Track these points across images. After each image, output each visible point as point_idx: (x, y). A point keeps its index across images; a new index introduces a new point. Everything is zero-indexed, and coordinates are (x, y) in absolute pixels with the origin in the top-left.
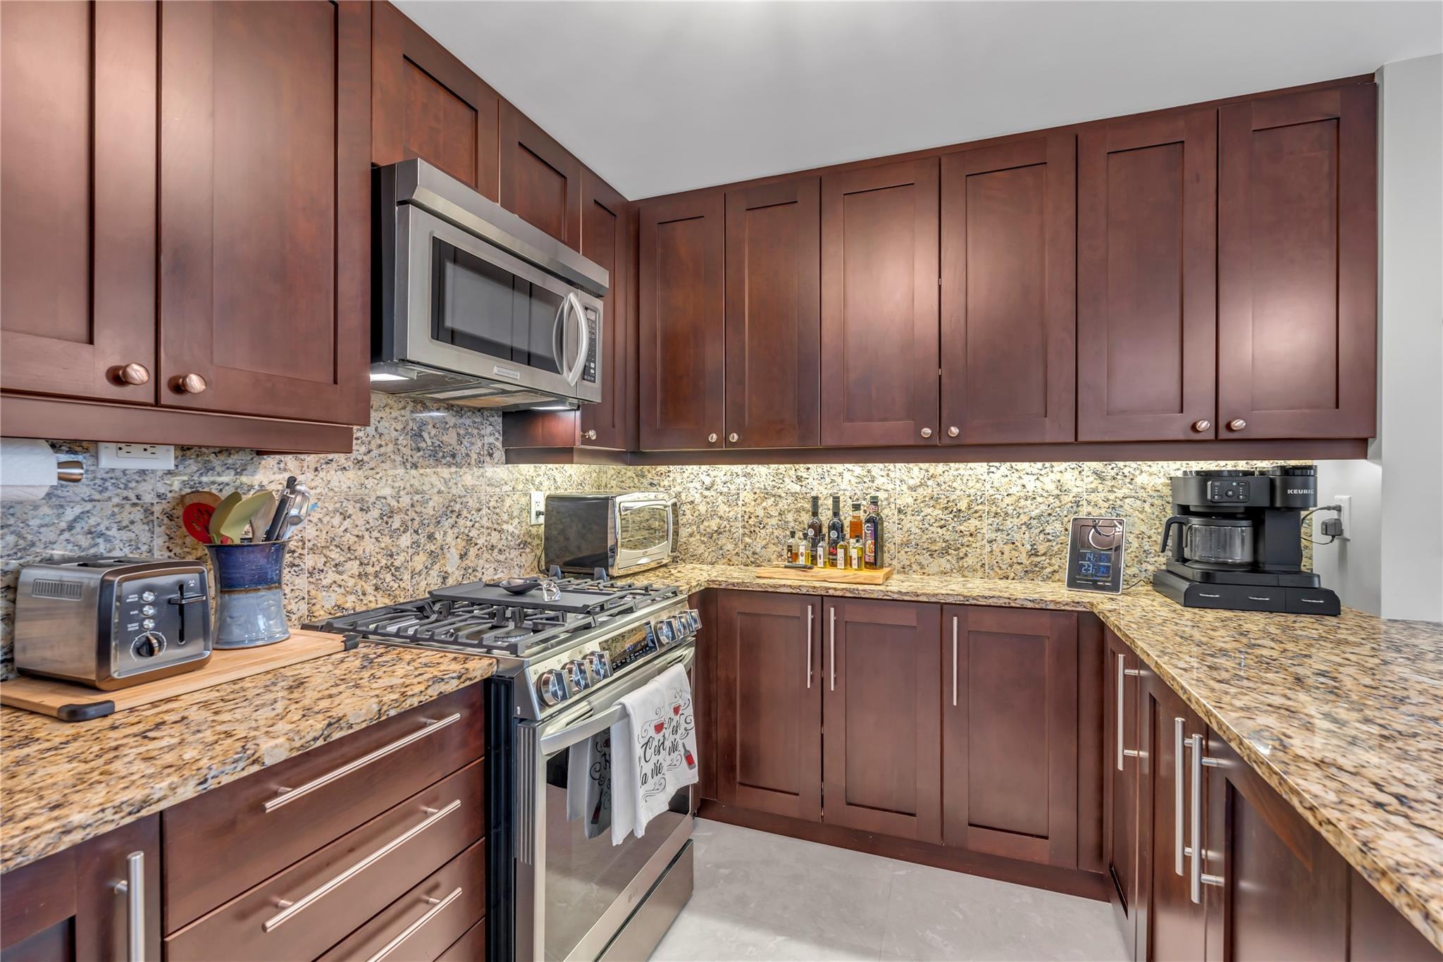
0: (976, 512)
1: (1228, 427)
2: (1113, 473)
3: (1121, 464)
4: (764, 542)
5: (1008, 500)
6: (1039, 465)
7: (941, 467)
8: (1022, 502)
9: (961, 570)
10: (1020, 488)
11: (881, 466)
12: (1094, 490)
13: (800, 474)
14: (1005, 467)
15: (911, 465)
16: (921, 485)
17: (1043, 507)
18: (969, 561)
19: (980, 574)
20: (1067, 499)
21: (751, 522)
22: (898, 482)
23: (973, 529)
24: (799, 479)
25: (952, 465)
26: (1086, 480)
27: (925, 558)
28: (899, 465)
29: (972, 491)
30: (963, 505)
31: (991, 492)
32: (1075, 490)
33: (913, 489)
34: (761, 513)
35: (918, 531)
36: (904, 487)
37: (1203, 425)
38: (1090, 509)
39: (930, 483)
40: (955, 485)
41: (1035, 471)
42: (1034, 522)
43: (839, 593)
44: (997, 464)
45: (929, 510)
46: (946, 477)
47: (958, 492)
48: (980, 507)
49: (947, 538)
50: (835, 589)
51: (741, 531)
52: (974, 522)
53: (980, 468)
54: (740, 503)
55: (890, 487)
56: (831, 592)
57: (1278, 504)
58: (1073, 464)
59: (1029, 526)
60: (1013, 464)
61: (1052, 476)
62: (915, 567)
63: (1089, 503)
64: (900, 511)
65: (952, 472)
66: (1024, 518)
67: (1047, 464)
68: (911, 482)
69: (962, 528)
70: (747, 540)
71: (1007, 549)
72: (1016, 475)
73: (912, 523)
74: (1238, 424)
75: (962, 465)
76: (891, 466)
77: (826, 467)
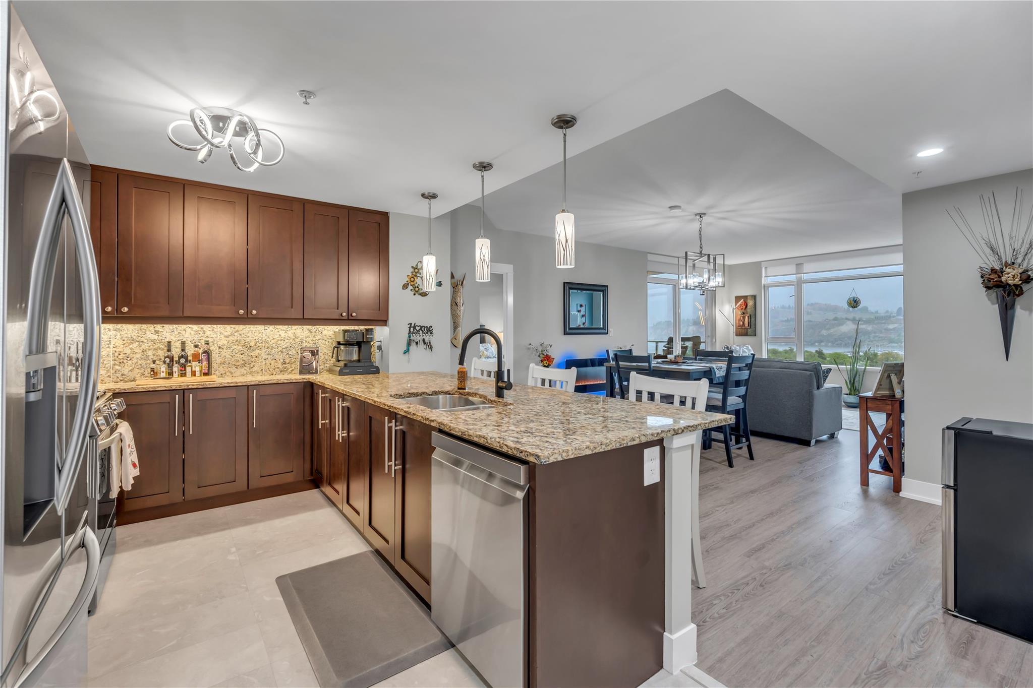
0: (259, 347)
1: (351, 315)
2: (315, 330)
3: (318, 327)
4: (131, 368)
5: (273, 341)
6: (286, 326)
7: (241, 327)
8: (279, 342)
9: (251, 373)
10: (278, 336)
11: (209, 326)
12: (308, 337)
13: (157, 329)
14: (271, 327)
15: (226, 326)
16: (231, 335)
17: (288, 344)
18: (255, 369)
19: (260, 374)
20: (297, 340)
21: (120, 357)
22: (219, 334)
23: (257, 354)
24: (157, 332)
25: (247, 326)
26: (305, 333)
27: (233, 369)
28: (219, 326)
29: (257, 338)
30: (252, 344)
31: (266, 338)
32: (301, 336)
33: (227, 337)
34: (128, 351)
35: (229, 356)
36: (222, 336)
37: (344, 314)
38: (306, 344)
39: (236, 334)
40: (248, 335)
41: (285, 329)
42: (284, 350)
43: (195, 387)
44: (269, 326)
45: (236, 347)
46: (244, 331)
47: (250, 338)
48: (260, 345)
49: (245, 359)
50: (193, 385)
51: (112, 363)
52: (257, 352)
53: (261, 328)
54: (111, 346)
55: (214, 336)
56: (190, 387)
57: (365, 340)
58: (300, 327)
59: (282, 352)
60: (276, 326)
61: (292, 331)
62: (228, 374)
63: (306, 342)
64: (220, 348)
65: (247, 329)
66: (280, 349)
67: (290, 326)
68: (226, 334)
69: (252, 354)
70: (117, 367)
71: (273, 362)
72: (277, 330)
73: (226, 353)
74: (354, 314)
75: (252, 326)
76: (215, 326)
77: (175, 326)
